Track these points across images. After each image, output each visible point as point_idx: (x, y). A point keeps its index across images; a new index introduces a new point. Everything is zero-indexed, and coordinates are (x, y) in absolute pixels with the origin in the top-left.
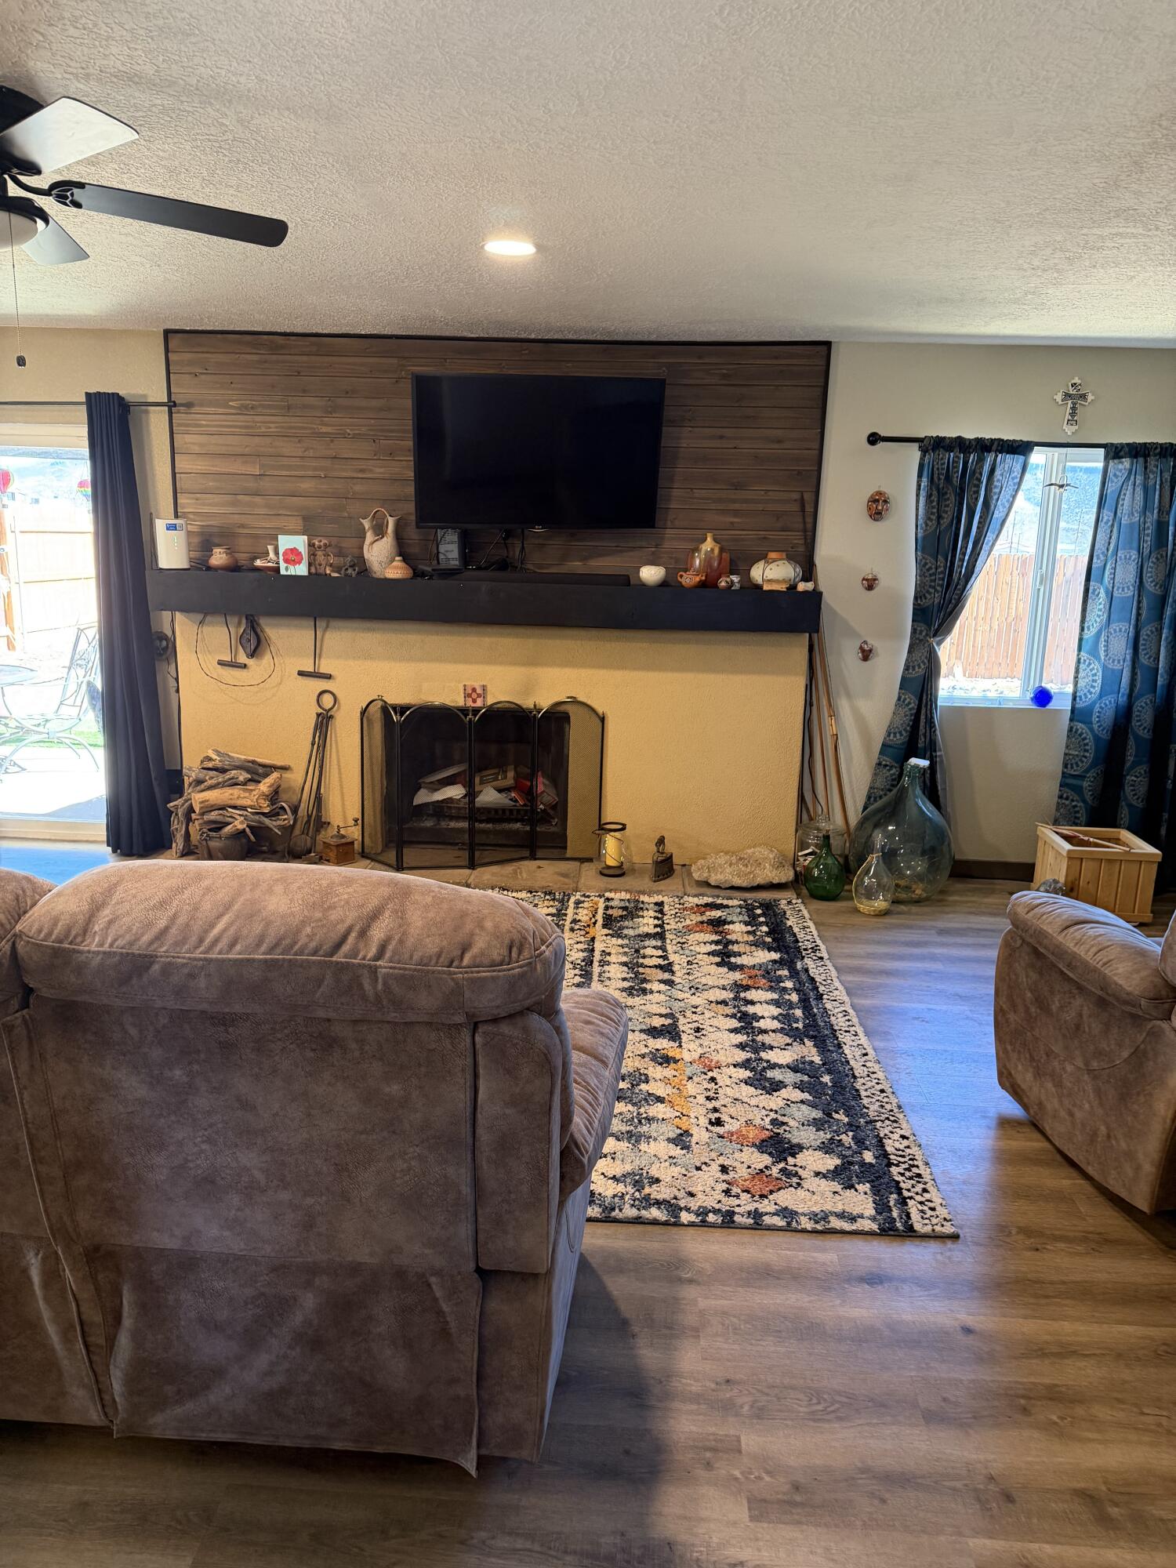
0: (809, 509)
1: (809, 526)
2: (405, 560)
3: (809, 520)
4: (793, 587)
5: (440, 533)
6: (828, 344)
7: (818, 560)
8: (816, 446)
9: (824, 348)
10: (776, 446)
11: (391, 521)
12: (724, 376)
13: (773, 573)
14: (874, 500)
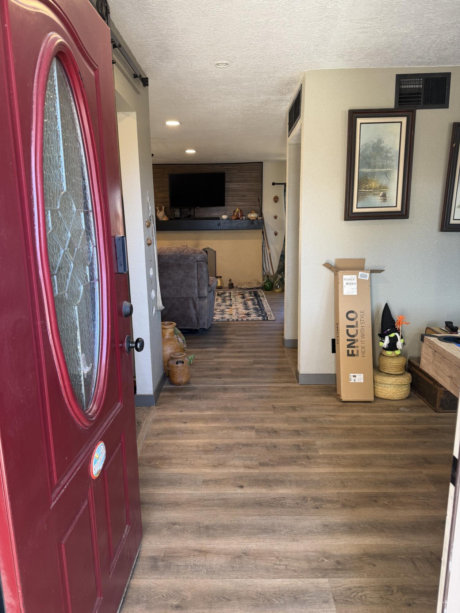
0: (260, 200)
1: (261, 204)
2: (167, 216)
3: (261, 203)
4: (257, 219)
5: (175, 209)
6: (262, 163)
7: (263, 212)
8: (261, 186)
9: (261, 163)
10: (252, 186)
11: (163, 207)
12: (239, 171)
13: (253, 216)
14: (275, 198)
